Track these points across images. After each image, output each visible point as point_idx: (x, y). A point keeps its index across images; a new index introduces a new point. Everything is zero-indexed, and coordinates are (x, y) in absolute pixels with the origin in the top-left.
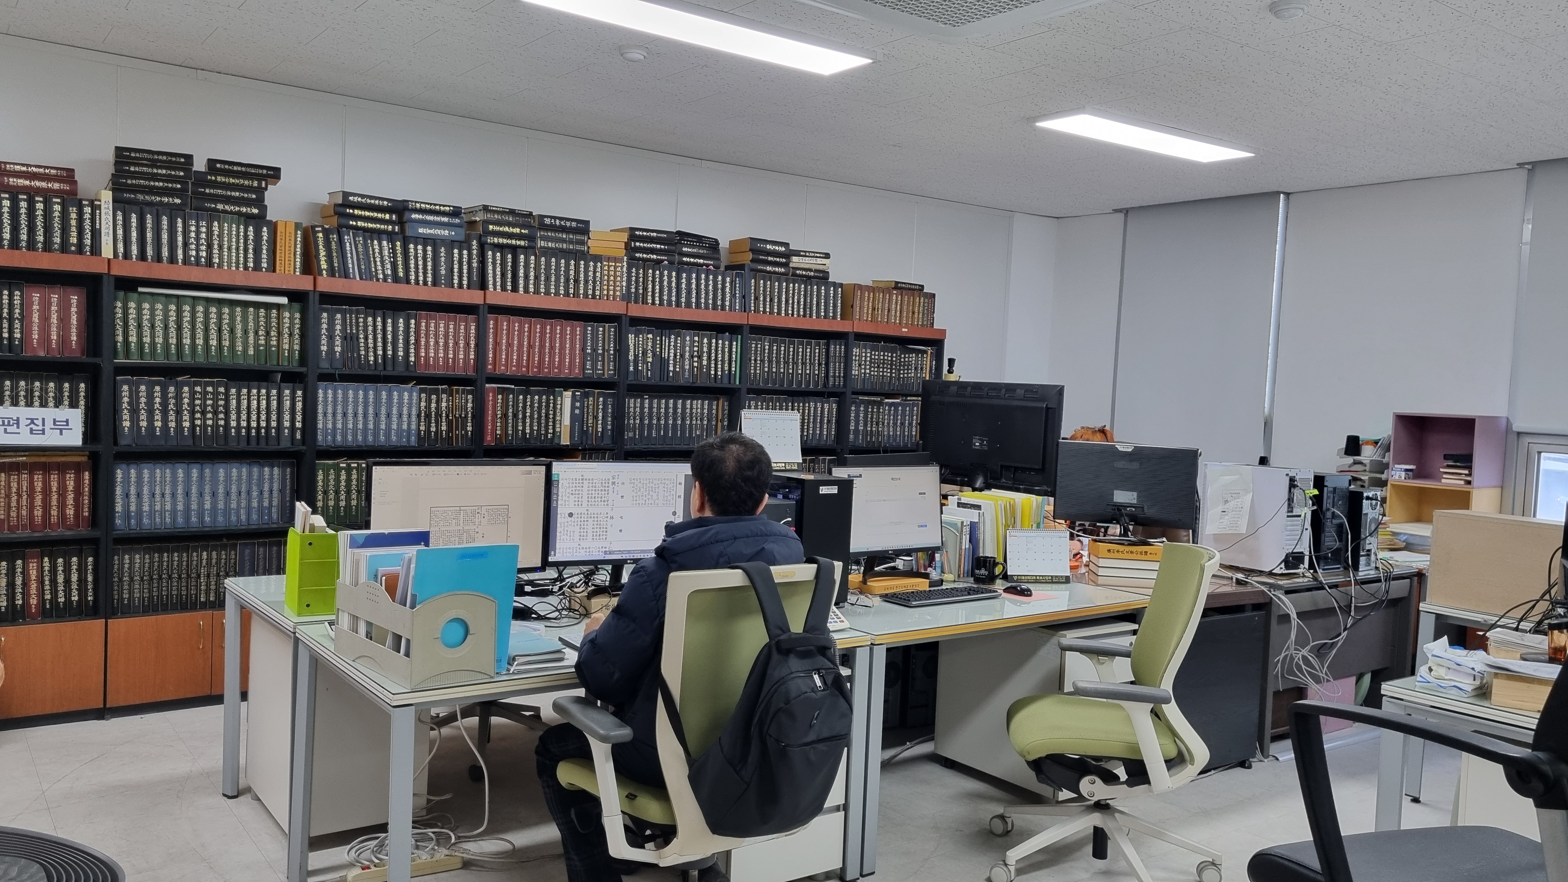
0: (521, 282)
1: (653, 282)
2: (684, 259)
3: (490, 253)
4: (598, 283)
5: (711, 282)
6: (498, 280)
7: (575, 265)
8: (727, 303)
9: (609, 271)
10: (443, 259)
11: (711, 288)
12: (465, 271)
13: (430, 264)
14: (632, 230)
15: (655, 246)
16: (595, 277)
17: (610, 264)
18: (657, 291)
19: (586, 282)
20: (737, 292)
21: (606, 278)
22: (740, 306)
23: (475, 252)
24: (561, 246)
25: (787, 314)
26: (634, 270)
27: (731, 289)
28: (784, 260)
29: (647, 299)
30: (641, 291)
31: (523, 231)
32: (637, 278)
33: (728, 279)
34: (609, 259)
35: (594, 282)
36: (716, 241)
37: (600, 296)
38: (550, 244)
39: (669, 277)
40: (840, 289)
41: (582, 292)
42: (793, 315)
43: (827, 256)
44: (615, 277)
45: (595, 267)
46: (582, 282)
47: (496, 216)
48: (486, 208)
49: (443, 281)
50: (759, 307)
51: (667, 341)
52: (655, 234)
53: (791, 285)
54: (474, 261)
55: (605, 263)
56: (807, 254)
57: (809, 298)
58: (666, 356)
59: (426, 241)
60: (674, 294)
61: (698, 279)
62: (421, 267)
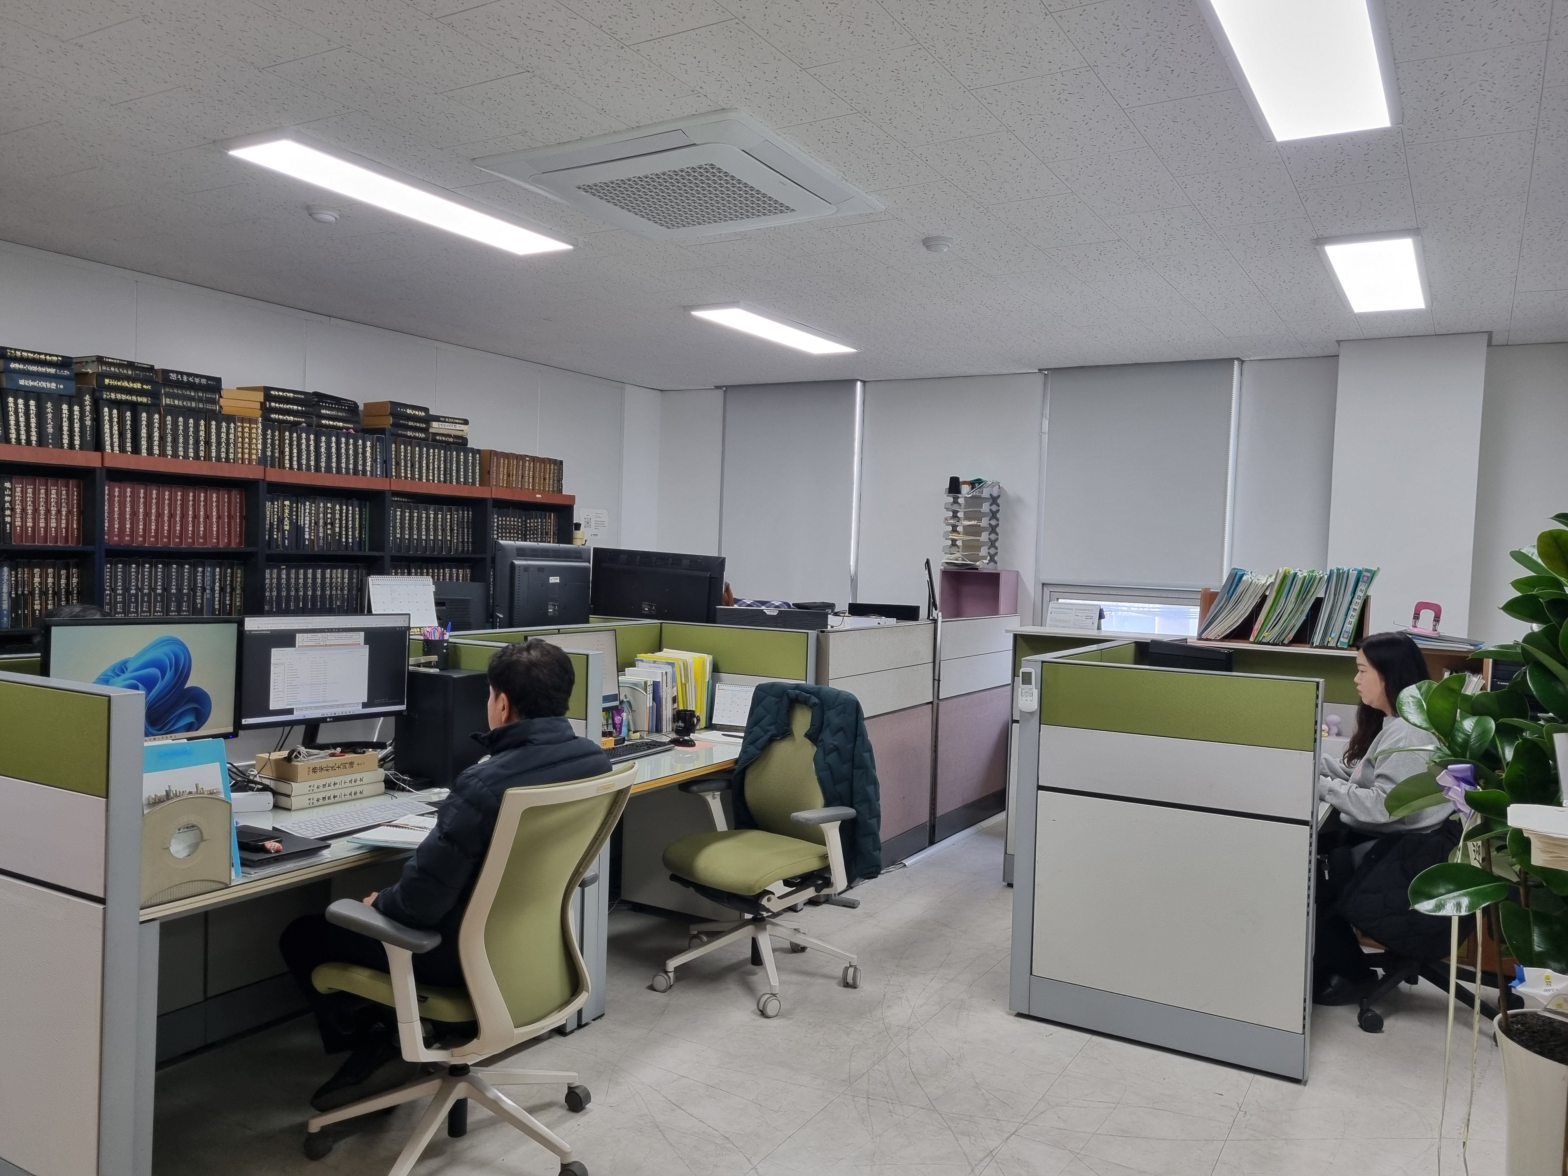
0: (144, 443)
1: (291, 445)
2: (323, 422)
3: (106, 409)
4: (232, 445)
5: (351, 446)
6: (116, 440)
7: (205, 425)
8: (368, 468)
9: (243, 433)
10: (50, 416)
11: (351, 452)
12: (77, 430)
13: (33, 421)
14: (267, 390)
15: (291, 407)
16: (228, 439)
17: (245, 425)
18: (295, 455)
19: (219, 443)
20: (378, 457)
21: (240, 440)
22: (382, 472)
23: (88, 408)
24: (189, 404)
25: (428, 479)
26: (269, 432)
27: (372, 454)
28: (424, 426)
29: (284, 463)
30: (277, 455)
31: (145, 387)
32: (273, 440)
33: (369, 443)
34: (243, 420)
35: (228, 444)
36: (355, 404)
37: (234, 460)
38: (176, 402)
39: (307, 441)
40: (478, 456)
41: (214, 454)
42: (433, 481)
43: (466, 422)
44: (250, 439)
45: (228, 428)
46: (214, 445)
47: (112, 369)
48: (100, 360)
49: (50, 441)
50: (400, 473)
51: (303, 508)
52: (292, 395)
53: (431, 451)
54: (88, 418)
55: (239, 424)
56: (447, 420)
57: (449, 464)
58: (302, 523)
59: (27, 394)
60: (312, 458)
61: (338, 443)
62: (22, 424)
